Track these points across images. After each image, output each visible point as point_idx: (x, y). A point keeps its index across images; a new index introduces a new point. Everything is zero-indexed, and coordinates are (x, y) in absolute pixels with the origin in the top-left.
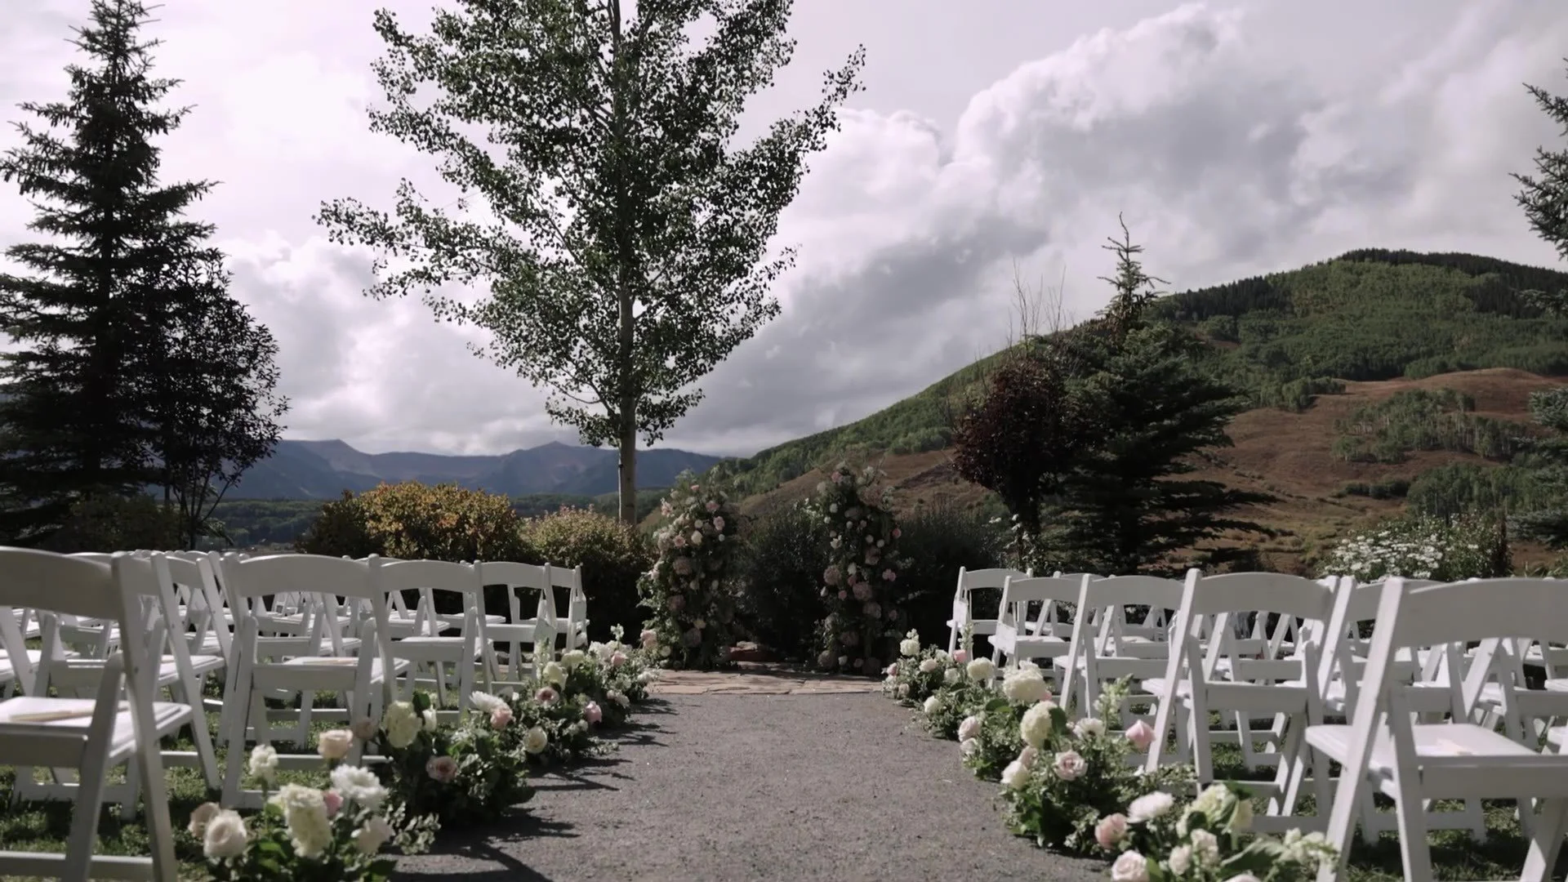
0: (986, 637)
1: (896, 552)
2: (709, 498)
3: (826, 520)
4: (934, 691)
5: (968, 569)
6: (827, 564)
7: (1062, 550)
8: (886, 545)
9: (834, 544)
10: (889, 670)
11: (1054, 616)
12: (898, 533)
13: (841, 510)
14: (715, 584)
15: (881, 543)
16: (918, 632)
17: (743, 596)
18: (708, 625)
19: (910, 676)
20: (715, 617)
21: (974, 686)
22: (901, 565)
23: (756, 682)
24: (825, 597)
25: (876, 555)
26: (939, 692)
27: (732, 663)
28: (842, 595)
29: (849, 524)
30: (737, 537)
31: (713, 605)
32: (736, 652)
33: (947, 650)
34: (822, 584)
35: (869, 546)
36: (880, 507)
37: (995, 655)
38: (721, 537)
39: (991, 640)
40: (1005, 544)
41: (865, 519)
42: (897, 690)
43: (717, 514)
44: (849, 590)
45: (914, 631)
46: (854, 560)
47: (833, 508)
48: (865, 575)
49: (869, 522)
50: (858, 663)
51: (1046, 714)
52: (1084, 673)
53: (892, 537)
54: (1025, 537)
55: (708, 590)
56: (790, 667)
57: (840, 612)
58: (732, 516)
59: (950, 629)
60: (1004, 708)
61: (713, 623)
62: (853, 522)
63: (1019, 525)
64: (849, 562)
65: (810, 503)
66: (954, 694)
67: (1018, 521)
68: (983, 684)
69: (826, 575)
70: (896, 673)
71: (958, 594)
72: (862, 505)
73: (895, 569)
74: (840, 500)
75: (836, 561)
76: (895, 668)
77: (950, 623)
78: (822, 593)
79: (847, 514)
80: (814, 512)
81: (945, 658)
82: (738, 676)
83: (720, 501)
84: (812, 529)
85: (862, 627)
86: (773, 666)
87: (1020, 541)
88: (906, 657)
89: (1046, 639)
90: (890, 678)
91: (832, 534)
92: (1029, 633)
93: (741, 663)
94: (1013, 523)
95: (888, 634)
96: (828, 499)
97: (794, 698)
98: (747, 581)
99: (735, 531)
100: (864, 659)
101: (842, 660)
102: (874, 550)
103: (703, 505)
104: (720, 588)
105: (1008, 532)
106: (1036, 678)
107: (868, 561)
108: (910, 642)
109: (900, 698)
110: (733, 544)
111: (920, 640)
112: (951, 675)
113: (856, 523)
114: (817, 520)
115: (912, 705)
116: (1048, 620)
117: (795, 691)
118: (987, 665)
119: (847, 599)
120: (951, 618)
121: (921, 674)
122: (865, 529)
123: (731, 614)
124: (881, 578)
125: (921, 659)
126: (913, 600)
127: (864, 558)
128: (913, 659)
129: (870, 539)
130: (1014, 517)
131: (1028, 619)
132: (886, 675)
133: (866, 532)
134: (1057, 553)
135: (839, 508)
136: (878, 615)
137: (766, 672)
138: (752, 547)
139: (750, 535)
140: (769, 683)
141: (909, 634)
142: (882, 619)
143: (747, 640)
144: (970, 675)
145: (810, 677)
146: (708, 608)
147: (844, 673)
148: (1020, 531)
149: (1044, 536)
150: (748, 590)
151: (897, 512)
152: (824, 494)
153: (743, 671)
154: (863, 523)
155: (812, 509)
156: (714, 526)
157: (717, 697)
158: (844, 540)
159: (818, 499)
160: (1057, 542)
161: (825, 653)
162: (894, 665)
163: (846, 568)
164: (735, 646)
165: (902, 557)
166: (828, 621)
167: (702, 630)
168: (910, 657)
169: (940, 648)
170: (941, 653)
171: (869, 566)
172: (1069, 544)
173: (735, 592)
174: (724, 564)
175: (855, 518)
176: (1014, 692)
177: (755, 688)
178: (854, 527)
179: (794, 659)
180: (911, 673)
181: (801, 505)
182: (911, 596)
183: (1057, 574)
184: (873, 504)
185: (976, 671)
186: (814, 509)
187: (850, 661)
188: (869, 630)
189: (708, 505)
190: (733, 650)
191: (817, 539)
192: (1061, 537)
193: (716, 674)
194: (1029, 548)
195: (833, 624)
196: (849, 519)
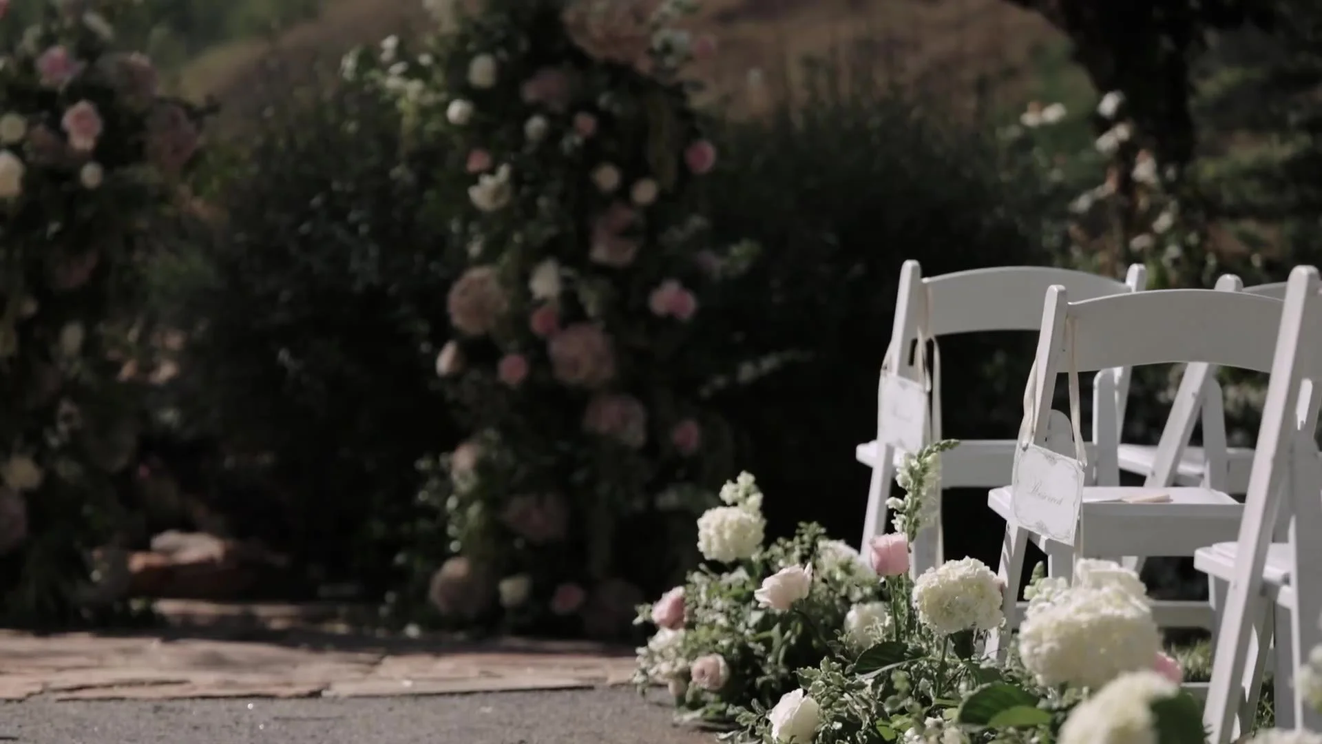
0: (983, 493)
1: (697, 222)
2: (48, 40)
3: (457, 110)
4: (804, 672)
5: (928, 270)
6: (463, 263)
7: (1265, 215)
8: (662, 196)
9: (483, 194)
10: (660, 610)
11: (1215, 428)
12: (705, 156)
13: (509, 78)
14: (72, 336)
15: (645, 192)
16: (760, 484)
17: (172, 382)
18: (50, 479)
19: (730, 630)
20: (73, 448)
21: (937, 654)
22: (714, 263)
23: (216, 662)
24: (454, 378)
25: (628, 232)
26: (821, 674)
27: (136, 605)
28: (512, 369)
29: (536, 125)
30: (146, 174)
31: (66, 407)
32: (148, 570)
33: (856, 543)
34: (442, 333)
35: (605, 201)
36: (644, 65)
37: (1011, 550)
38: (91, 175)
39: (998, 501)
40: (1074, 195)
41: (591, 108)
42: (686, 676)
43: (74, 94)
44: (537, 351)
45: (746, 479)
46: (550, 250)
47: (482, 70)
48: (591, 300)
49: (605, 120)
50: (568, 599)
51: (1141, 716)
52: (1288, 597)
53: (684, 171)
54: (1144, 169)
55: (47, 358)
56: (333, 617)
57: (507, 430)
58: (129, 101)
59: (865, 472)
60: (1022, 714)
61: (67, 470)
62: (551, 117)
63: (1122, 132)
64: (533, 256)
65: (402, 53)
66: (868, 680)
67: (1120, 116)
68: (965, 643)
69: (458, 302)
70: (683, 619)
71: (894, 352)
72: (580, 60)
73: (692, 280)
74: (507, 43)
75: (489, 256)
76: (679, 604)
77: (867, 453)
78: (445, 361)
79: (531, 92)
80: (414, 86)
81: (847, 568)
82: (153, 645)
83: (88, 48)
84: (407, 146)
85: (579, 476)
86: (275, 614)
87: (1128, 185)
88: (717, 567)
89: (1181, 496)
90: (664, 637)
91: (477, 161)
92: (1132, 479)
93: (167, 607)
94: (1104, 125)
95: (670, 499)
96: (463, 39)
97: (336, 711)
98: (185, 325)
99: (138, 154)
100: (588, 584)
101: (511, 589)
102: (624, 216)
103: (28, 65)
104: (90, 347)
105: (1086, 157)
106: (1129, 613)
107: (600, 253)
108: (733, 515)
109: (694, 706)
110: (133, 198)
111: (766, 509)
112: (867, 620)
113: (560, 125)
114: (425, 112)
115: (729, 723)
116: (1196, 437)
117: (343, 689)
118: (980, 585)
119: (529, 383)
120: (870, 434)
121: (766, 623)
122: (590, 143)
123: (127, 439)
124: (645, 312)
125: (768, 569)
126: (759, 385)
127: (584, 240)
128: (741, 574)
129: (608, 177)
130: (1109, 104)
131: (1129, 438)
132: (650, 629)
133: (592, 154)
134: (1250, 226)
135: (502, 70)
136: (635, 435)
137: (251, 632)
138: (198, 206)
139: (194, 162)
140: (258, 665)
141: (727, 492)
142: (652, 448)
143: (188, 526)
144: (922, 618)
145: (401, 647)
146: (47, 416)
147: (520, 631)
148: (1126, 154)
149: (1208, 169)
150: (191, 354)
151: (699, 86)
152: (449, 26)
153: (169, 630)
154: (586, 123)
155: (408, 75)
156: (64, 136)
157: (72, 709)
158: (516, 179)
159: (430, 40)
160: (1253, 192)
161: (455, 568)
162: (677, 592)
163: (525, 277)
164: (145, 547)
165: (722, 235)
166: (463, 459)
167: (29, 496)
168: (732, 567)
169: (832, 535)
170: (834, 551)
171: (603, 270)
172: (1291, 196)
173: (148, 367)
174: (102, 271)
175: (558, 107)
176: (1055, 661)
177: (205, 680)
178: (552, 138)
179: (348, 589)
180: (734, 618)
181: (369, 60)
182: (747, 372)
183: (1228, 283)
184: (618, 55)
185: (943, 603)
186: (415, 71)
187: (540, 593)
188: (603, 489)
189: (43, 63)
190: (138, 562)
191: (425, 181)
192: (1262, 173)
193: (80, 642)
194: (1155, 211)
195: (482, 467)
196: (536, 108)
